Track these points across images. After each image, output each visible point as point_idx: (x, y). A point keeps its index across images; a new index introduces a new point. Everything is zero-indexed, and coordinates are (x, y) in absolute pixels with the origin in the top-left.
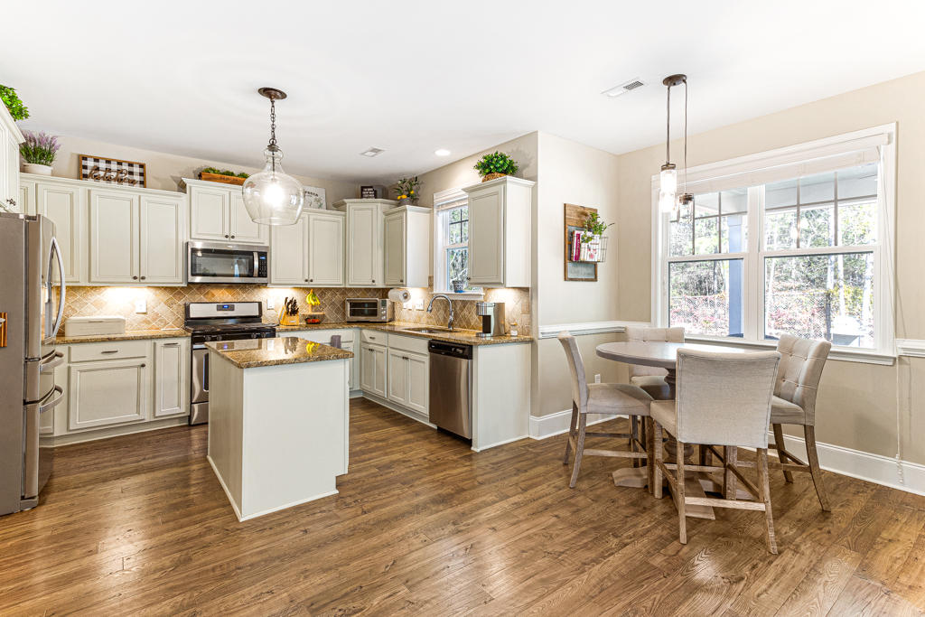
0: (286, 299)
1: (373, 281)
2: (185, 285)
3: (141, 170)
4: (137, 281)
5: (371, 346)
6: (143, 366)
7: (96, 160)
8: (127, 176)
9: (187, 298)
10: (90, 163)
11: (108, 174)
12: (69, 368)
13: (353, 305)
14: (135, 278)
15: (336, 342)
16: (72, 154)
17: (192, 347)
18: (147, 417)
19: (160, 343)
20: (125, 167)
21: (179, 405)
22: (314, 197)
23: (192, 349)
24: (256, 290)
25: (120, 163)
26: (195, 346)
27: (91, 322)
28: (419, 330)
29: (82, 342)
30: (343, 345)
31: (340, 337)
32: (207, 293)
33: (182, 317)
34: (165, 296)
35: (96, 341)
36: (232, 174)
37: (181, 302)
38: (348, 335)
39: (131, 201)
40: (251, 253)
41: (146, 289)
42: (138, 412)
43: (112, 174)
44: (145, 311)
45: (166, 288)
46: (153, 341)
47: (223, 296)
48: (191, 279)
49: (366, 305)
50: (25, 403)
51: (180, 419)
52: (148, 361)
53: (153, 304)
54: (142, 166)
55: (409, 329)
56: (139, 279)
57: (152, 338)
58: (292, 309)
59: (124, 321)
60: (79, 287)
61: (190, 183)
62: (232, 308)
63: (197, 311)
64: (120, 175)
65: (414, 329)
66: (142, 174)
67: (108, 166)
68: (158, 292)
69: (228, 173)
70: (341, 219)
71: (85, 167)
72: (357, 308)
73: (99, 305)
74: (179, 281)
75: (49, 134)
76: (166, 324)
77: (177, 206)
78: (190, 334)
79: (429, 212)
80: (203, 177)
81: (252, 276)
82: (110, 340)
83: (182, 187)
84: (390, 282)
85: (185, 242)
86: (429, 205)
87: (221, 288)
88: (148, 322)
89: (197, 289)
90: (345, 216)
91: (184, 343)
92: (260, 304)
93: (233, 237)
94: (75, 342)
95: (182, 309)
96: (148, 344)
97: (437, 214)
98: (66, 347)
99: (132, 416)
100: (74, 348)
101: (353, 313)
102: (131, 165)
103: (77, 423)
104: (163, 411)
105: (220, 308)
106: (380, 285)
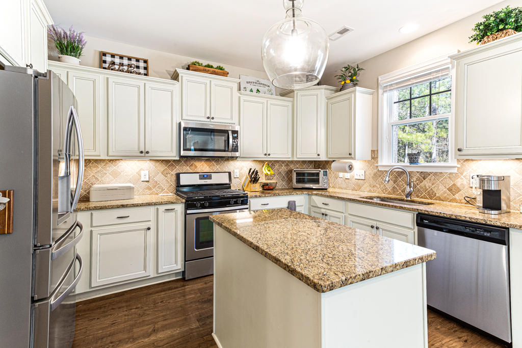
0: (251, 169)
1: (318, 155)
2: (177, 158)
3: (145, 65)
4: (143, 155)
5: (323, 211)
6: (149, 229)
7: (113, 56)
8: (135, 69)
9: (178, 169)
10: (108, 59)
11: (121, 68)
12: (91, 231)
13: (298, 174)
14: (142, 152)
15: (291, 206)
16: (95, 51)
17: (185, 212)
18: (152, 274)
19: (162, 208)
20: (133, 62)
21: (176, 263)
22: (267, 88)
23: (186, 214)
24: (226, 162)
25: (130, 59)
26: (189, 212)
27: (108, 189)
28: (371, 198)
29: (101, 208)
30: (298, 209)
31: (295, 202)
32: (192, 165)
33: (174, 184)
34: (162, 167)
35: (112, 207)
36: (212, 67)
37: (174, 172)
38: (301, 200)
39: (139, 88)
40: (226, 132)
41: (148, 162)
42: (145, 269)
43: (124, 67)
44: (148, 180)
45: (163, 161)
46: (156, 207)
47: (203, 167)
48: (183, 153)
49: (306, 175)
50: (33, 301)
51: (177, 274)
52: (152, 225)
53: (153, 174)
54: (145, 62)
55: (363, 198)
56: (144, 154)
57: (155, 204)
58: (254, 178)
59: (133, 188)
60: (101, 160)
61: (182, 73)
62: (210, 177)
63: (185, 180)
64: (130, 69)
65: (367, 198)
66: (146, 68)
67: (121, 61)
68: (157, 164)
69: (208, 66)
70: (290, 104)
71: (105, 62)
72: (302, 177)
73: (116, 175)
74: (173, 155)
75: (77, 32)
76: (163, 190)
77: (172, 92)
78: (184, 201)
79: (372, 94)
80: (191, 68)
81: (228, 151)
82: (123, 206)
83: (175, 77)
84: (332, 155)
85: (178, 122)
86: (375, 86)
87: (201, 160)
88: (150, 189)
89: (185, 162)
90: (293, 102)
91: (180, 208)
92: (230, 173)
93: (213, 118)
94: (96, 208)
95: (174, 178)
96: (152, 209)
97: (383, 94)
98: (88, 213)
99: (141, 273)
100: (95, 213)
101: (298, 181)
102: (138, 60)
103: (97, 282)
104: (164, 268)
105: (202, 177)
106: (323, 158)
